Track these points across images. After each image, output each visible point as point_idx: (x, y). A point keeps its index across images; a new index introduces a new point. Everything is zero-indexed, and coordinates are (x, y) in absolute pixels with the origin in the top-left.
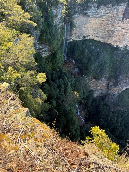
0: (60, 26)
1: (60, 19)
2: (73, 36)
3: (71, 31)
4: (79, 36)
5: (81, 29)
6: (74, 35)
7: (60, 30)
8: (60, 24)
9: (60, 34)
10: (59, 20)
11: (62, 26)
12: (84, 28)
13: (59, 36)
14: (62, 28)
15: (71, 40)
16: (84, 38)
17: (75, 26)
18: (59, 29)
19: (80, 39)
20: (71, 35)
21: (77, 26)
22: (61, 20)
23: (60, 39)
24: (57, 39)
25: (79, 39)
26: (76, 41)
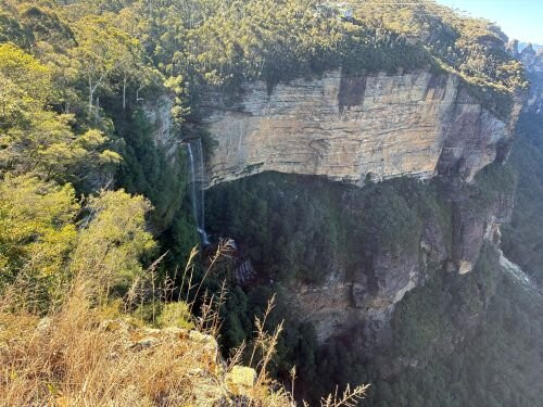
0: (172, 151)
1: (171, 133)
2: (217, 172)
3: (207, 159)
4: (232, 170)
5: (235, 150)
6: (217, 168)
7: (174, 160)
8: (172, 145)
9: (177, 171)
10: (167, 135)
11: (179, 149)
12: (242, 145)
13: (175, 178)
14: (180, 155)
15: (212, 184)
16: (249, 171)
17: (217, 143)
18: (170, 158)
19: (239, 177)
20: (208, 170)
21: (222, 143)
22: (173, 135)
23: (179, 186)
24: (172, 189)
25: (234, 178)
26: (227, 183)
